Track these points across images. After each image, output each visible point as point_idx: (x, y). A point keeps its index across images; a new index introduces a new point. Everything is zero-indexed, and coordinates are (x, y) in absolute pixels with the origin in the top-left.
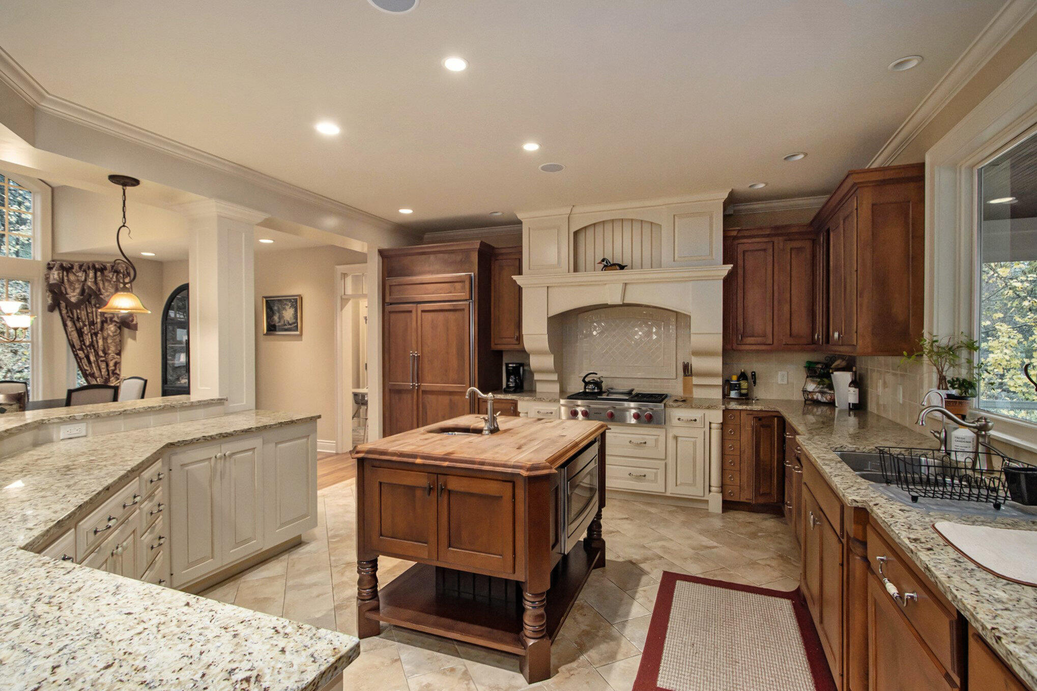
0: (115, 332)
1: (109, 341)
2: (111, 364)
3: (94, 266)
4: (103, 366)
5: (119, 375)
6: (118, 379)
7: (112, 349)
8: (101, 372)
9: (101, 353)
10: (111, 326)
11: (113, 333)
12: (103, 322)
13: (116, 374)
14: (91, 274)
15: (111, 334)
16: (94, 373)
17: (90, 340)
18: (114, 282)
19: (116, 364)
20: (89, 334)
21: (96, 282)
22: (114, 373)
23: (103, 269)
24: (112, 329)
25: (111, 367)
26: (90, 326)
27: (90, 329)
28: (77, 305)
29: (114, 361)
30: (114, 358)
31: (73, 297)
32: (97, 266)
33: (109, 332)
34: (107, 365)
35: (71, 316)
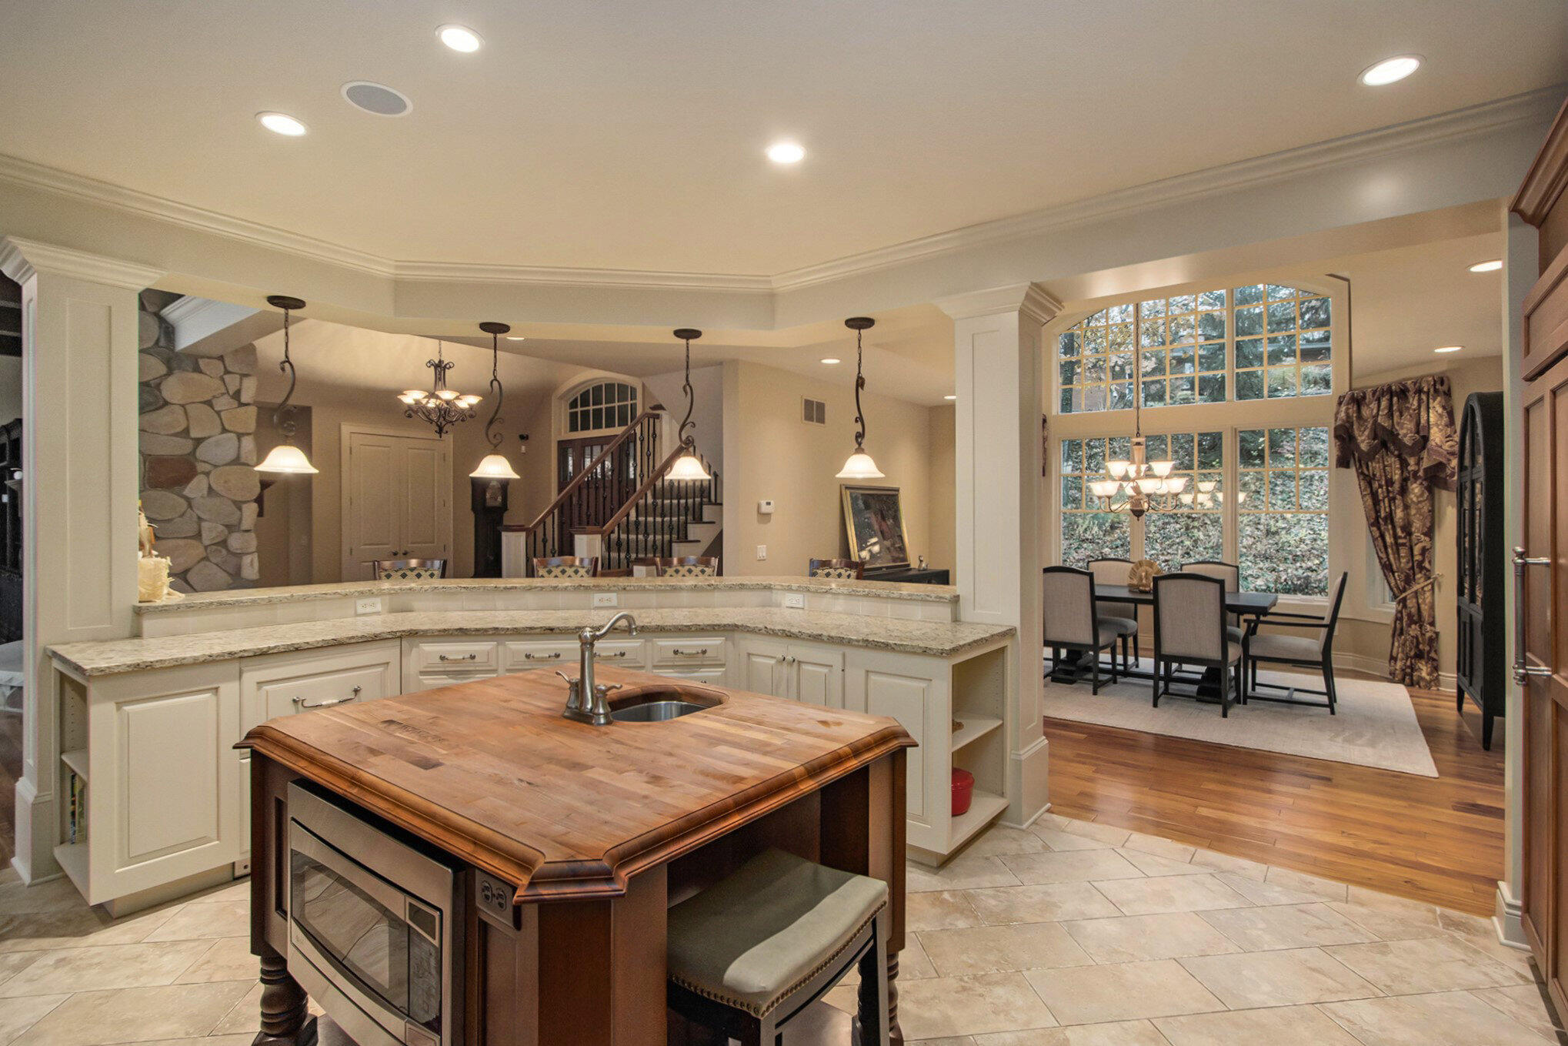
0: (1422, 495)
1: (1413, 512)
2: (1417, 550)
3: (1390, 387)
4: (1403, 552)
5: (1428, 570)
6: (1429, 578)
7: (1417, 525)
8: (1400, 563)
9: (1399, 532)
10: (1415, 485)
11: (1418, 497)
12: (1405, 481)
13: (1425, 568)
14: (1384, 403)
15: (1415, 499)
16: (1391, 565)
17: (1387, 510)
18: (1415, 410)
19: (1424, 551)
20: (1386, 500)
21: (1390, 415)
22: (1421, 568)
23: (1403, 393)
24: (1416, 491)
25: (1417, 558)
26: (1387, 486)
27: (1388, 492)
28: (1371, 455)
29: (1420, 546)
30: (1419, 541)
31: (1364, 441)
32: (1394, 388)
33: (1412, 496)
34: (1411, 549)
35: (1366, 472)
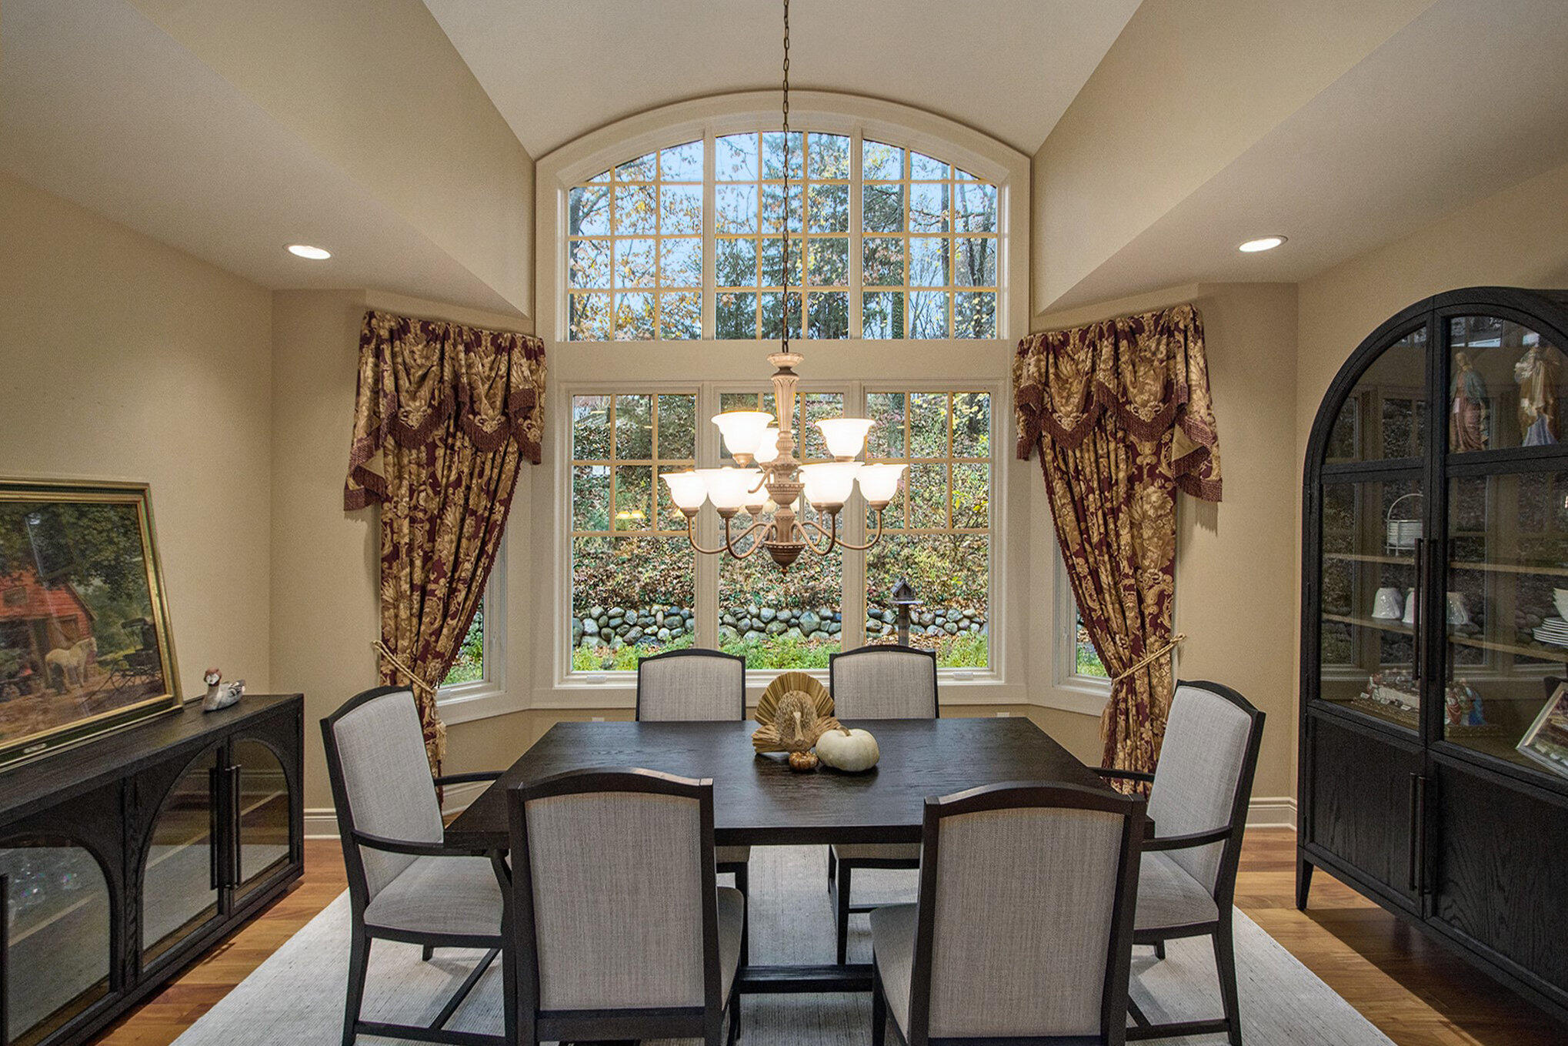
0: (1162, 507)
1: (1147, 533)
2: (1150, 597)
3: (1112, 324)
4: (1130, 601)
5: (1168, 630)
6: (1168, 643)
7: (1152, 558)
8: (1125, 618)
9: (1124, 565)
10: (1151, 489)
11: (1156, 509)
12: (1131, 480)
13: (1162, 625)
14: (1106, 350)
15: (1151, 512)
16: (1108, 620)
17: (1102, 530)
18: (1162, 361)
19: (1162, 597)
20: (1100, 513)
21: (1117, 372)
22: (1156, 625)
23: (1134, 332)
24: (1154, 498)
25: (1151, 609)
26: (1102, 492)
27: (1103, 500)
28: (1075, 439)
29: (1156, 589)
30: (1156, 582)
31: (1067, 415)
32: (1119, 325)
33: (1147, 507)
34: (1141, 600)
35: (1063, 468)
